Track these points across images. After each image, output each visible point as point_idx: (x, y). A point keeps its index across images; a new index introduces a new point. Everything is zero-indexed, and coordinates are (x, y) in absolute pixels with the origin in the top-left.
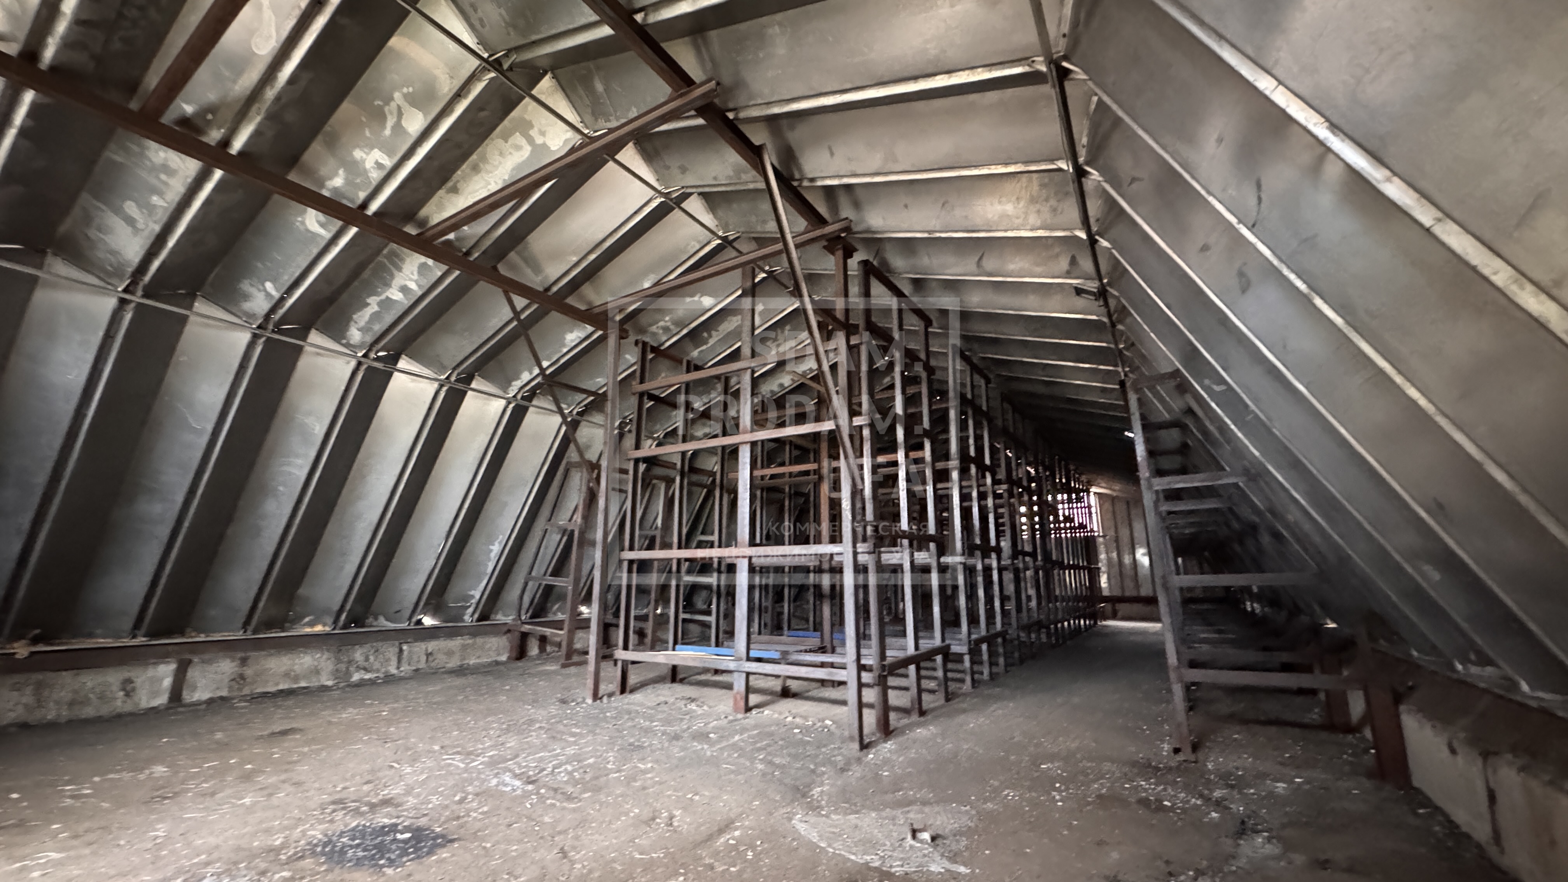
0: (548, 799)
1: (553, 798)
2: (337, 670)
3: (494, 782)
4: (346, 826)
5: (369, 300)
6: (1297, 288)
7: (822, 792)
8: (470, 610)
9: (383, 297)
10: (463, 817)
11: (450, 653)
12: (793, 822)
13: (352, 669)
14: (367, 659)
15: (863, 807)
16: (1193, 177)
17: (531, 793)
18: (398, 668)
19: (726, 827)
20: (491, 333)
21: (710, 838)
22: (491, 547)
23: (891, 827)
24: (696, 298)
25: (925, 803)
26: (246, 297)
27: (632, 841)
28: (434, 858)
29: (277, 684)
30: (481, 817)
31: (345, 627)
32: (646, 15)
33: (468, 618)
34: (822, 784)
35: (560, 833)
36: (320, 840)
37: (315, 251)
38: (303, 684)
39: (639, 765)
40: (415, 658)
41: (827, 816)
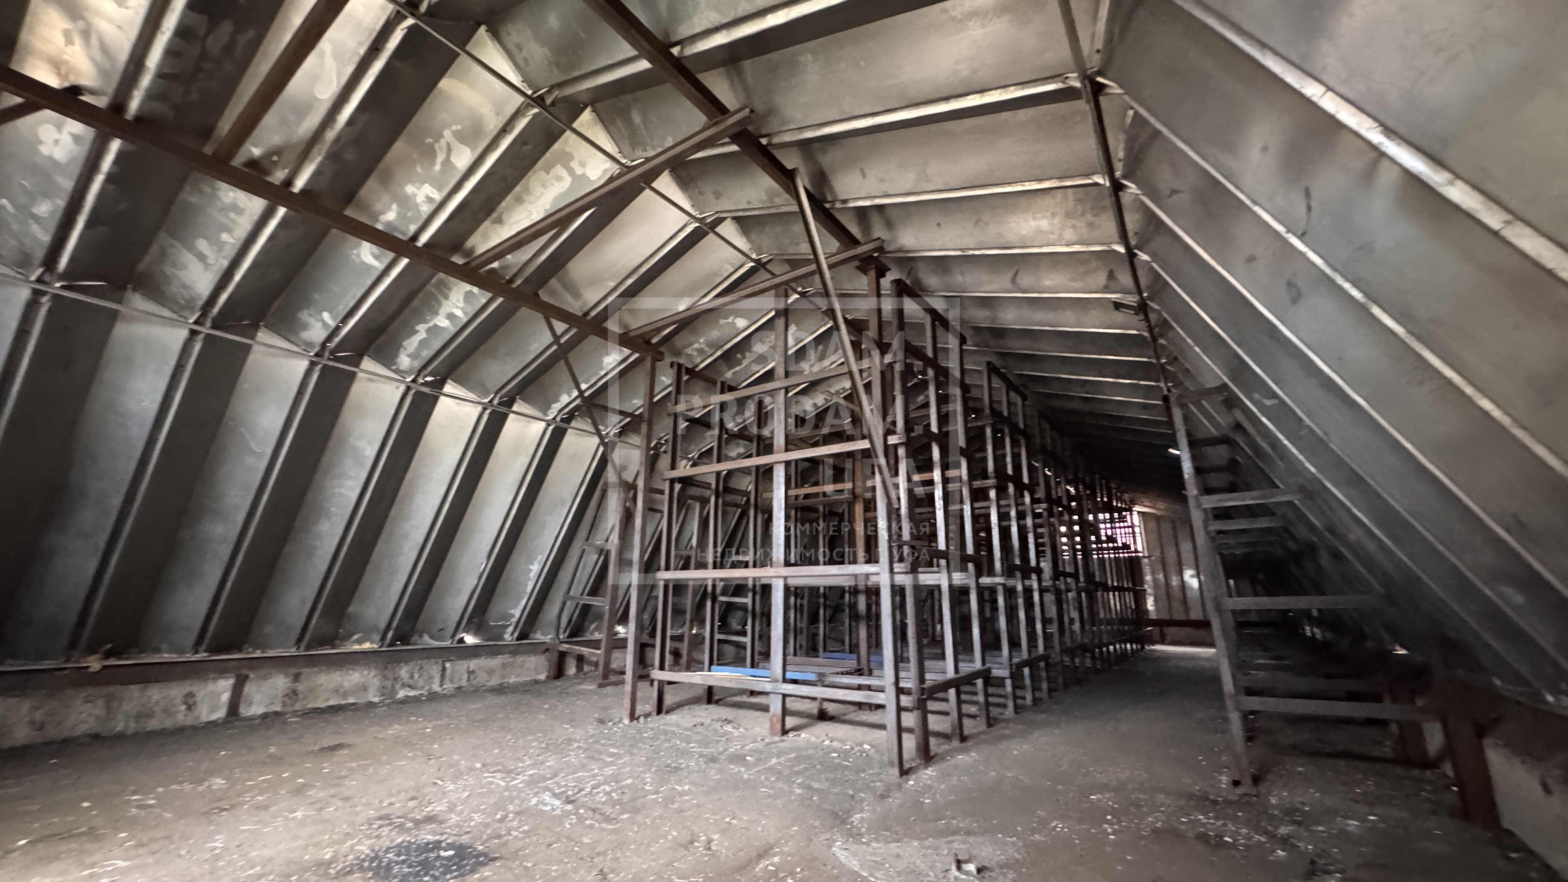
0: (586, 819)
1: (592, 819)
2: (383, 687)
3: (534, 801)
4: (392, 841)
5: (418, 328)
6: (1352, 297)
7: (862, 818)
8: (510, 629)
9: (431, 324)
10: (505, 835)
11: (491, 672)
12: (834, 849)
13: (398, 686)
14: (412, 677)
15: (905, 835)
16: (1237, 187)
17: (567, 814)
18: (441, 686)
19: (764, 853)
20: (532, 356)
21: (748, 864)
22: (531, 567)
23: (935, 857)
24: (730, 320)
25: (968, 833)
26: (305, 327)
27: (670, 863)
28: (477, 876)
29: (327, 700)
30: (521, 836)
31: (391, 645)
32: (682, 48)
33: (508, 637)
34: (862, 811)
35: (599, 854)
36: (368, 855)
37: (369, 282)
38: (351, 700)
39: (677, 787)
40: (457, 677)
41: (867, 844)
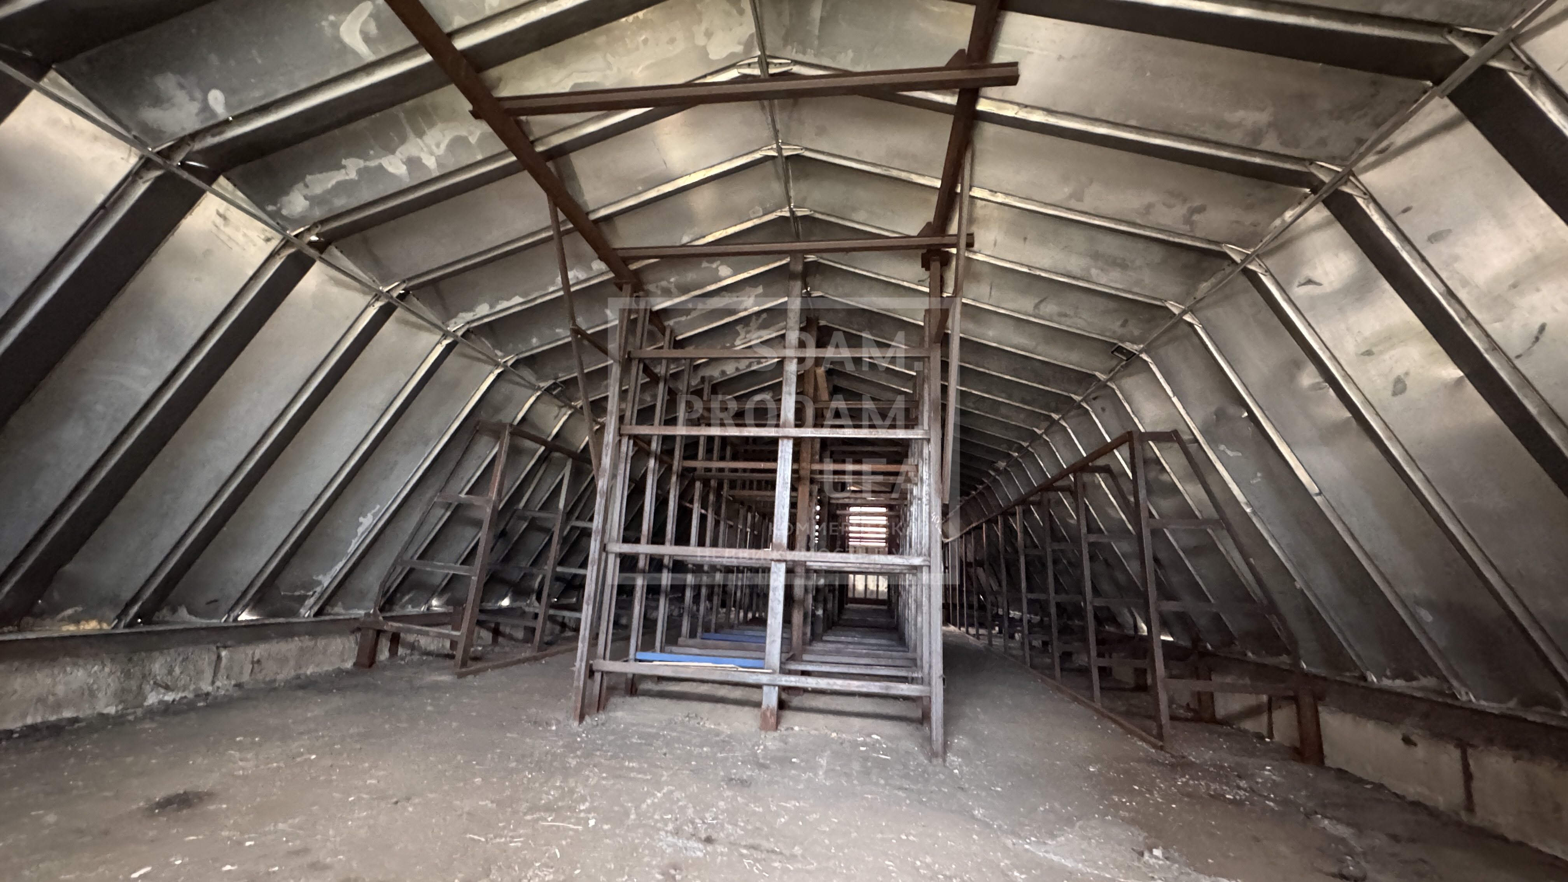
2: (123, 690)
5: (344, 162)
8: (312, 600)
9: (373, 164)
11: (283, 661)
12: (1039, 854)
13: (147, 688)
14: (170, 672)
18: (213, 683)
22: (361, 519)
26: (158, 100)
31: (129, 625)
33: (306, 613)
37: (333, 73)
38: (68, 714)
40: (236, 669)
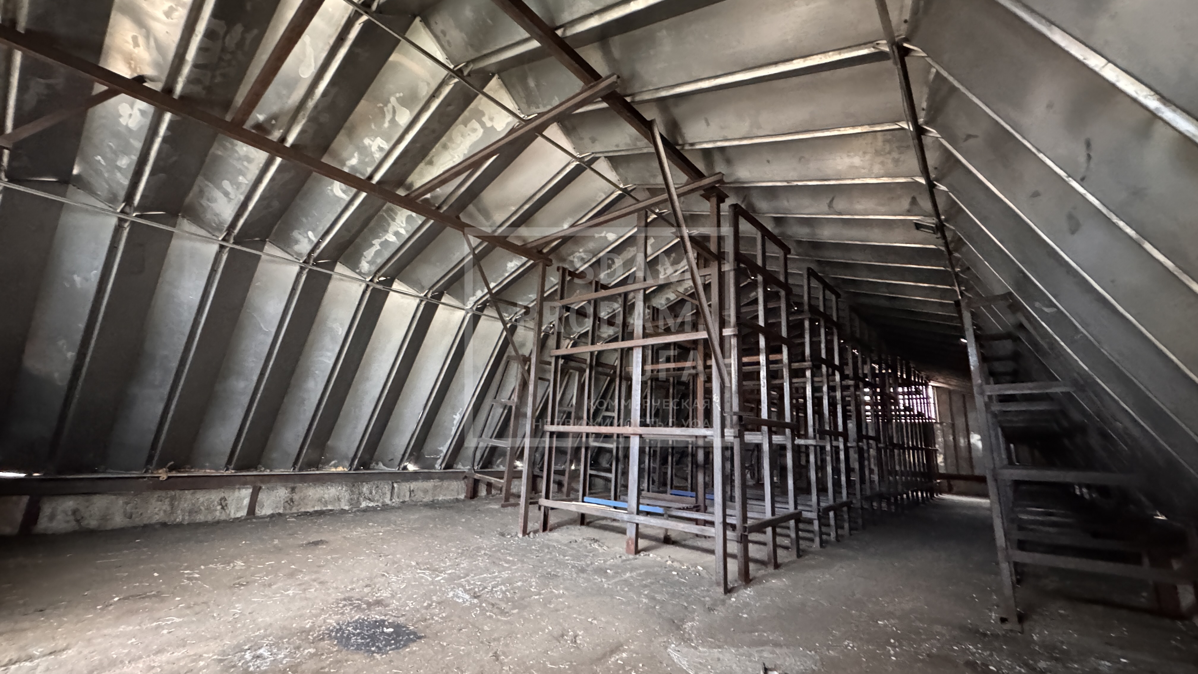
0: (487, 611)
1: (491, 611)
2: (351, 499)
3: (451, 594)
4: (351, 618)
5: (374, 242)
7: (692, 626)
8: (440, 461)
9: (383, 239)
10: (429, 619)
11: (426, 491)
12: (669, 650)
13: (361, 499)
14: (371, 493)
15: (726, 642)
16: (1024, 138)
17: (475, 606)
18: (391, 500)
19: (616, 649)
20: (455, 263)
21: (605, 656)
22: (454, 416)
23: (747, 663)
24: (603, 235)
25: (777, 644)
26: (297, 242)
27: (546, 652)
28: (408, 650)
29: (313, 507)
30: (440, 620)
31: (357, 469)
32: (564, 31)
33: (438, 467)
34: (693, 620)
35: (494, 640)
36: (335, 627)
37: (339, 210)
38: (330, 507)
39: (554, 591)
40: (402, 494)
41: (695, 648)
